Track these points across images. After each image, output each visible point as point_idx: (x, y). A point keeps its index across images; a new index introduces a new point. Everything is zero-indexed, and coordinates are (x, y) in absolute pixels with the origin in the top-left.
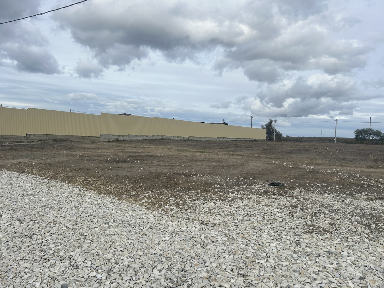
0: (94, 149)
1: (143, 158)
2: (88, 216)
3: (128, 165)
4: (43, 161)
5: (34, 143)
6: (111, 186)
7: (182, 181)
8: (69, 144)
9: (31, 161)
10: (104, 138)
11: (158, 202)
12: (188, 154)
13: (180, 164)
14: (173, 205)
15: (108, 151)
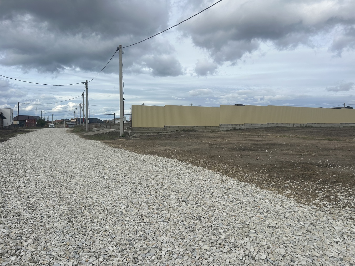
0: (217, 137)
1: (267, 147)
2: (240, 203)
3: (255, 153)
4: (182, 149)
5: (169, 133)
6: (247, 174)
7: (320, 172)
8: (195, 133)
9: (173, 149)
10: (223, 128)
11: (304, 194)
12: (313, 142)
13: (308, 153)
14: (324, 199)
15: (231, 139)
